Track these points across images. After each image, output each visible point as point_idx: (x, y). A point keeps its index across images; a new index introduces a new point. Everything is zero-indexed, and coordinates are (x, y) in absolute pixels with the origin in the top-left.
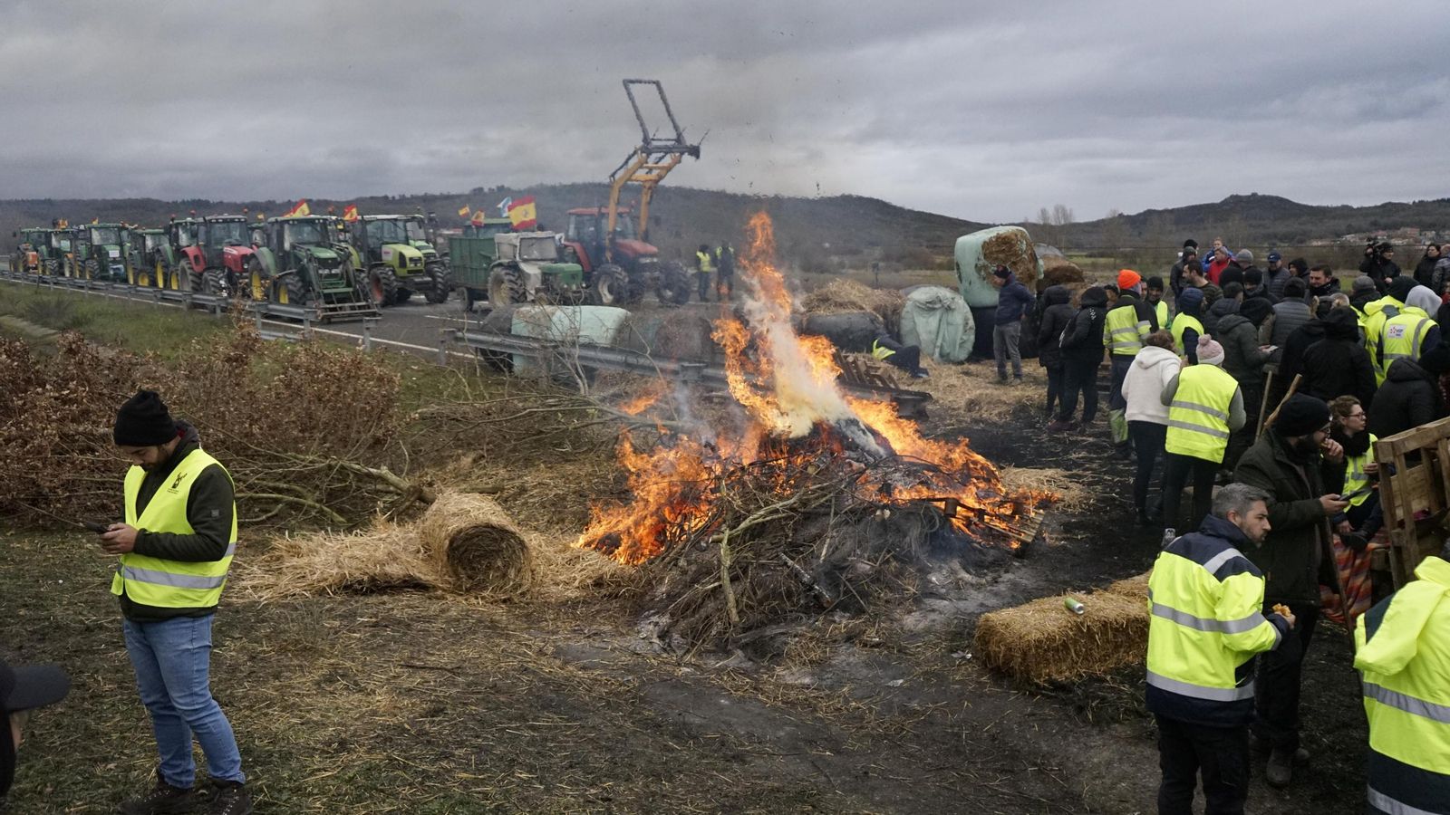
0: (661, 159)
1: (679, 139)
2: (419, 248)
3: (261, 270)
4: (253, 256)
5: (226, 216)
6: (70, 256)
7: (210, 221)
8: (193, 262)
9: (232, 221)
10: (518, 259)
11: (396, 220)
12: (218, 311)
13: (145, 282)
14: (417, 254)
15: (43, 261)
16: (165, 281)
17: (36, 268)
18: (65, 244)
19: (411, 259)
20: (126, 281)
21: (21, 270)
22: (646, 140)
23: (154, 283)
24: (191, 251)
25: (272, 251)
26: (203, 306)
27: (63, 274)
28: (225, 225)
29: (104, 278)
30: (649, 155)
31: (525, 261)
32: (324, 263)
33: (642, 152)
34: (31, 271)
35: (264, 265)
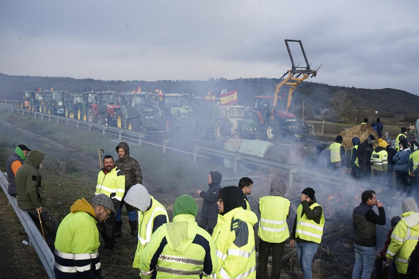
0: (299, 76)
1: (308, 67)
2: (186, 109)
3: (122, 115)
4: (119, 109)
5: (109, 92)
6: (42, 103)
7: (102, 93)
8: (94, 109)
9: (111, 94)
10: (228, 116)
11: (178, 96)
12: (104, 131)
13: (72, 116)
14: (186, 111)
15: (31, 105)
16: (81, 117)
17: (28, 108)
18: (41, 98)
19: (183, 114)
20: (64, 115)
21: (22, 108)
22: (294, 67)
23: (76, 117)
24: (94, 105)
25: (127, 107)
26: (97, 129)
27: (39, 111)
28: (108, 95)
29: (56, 114)
30: (294, 74)
31: (231, 117)
32: (147, 114)
33: (291, 73)
34: (26, 109)
35: (123, 113)
